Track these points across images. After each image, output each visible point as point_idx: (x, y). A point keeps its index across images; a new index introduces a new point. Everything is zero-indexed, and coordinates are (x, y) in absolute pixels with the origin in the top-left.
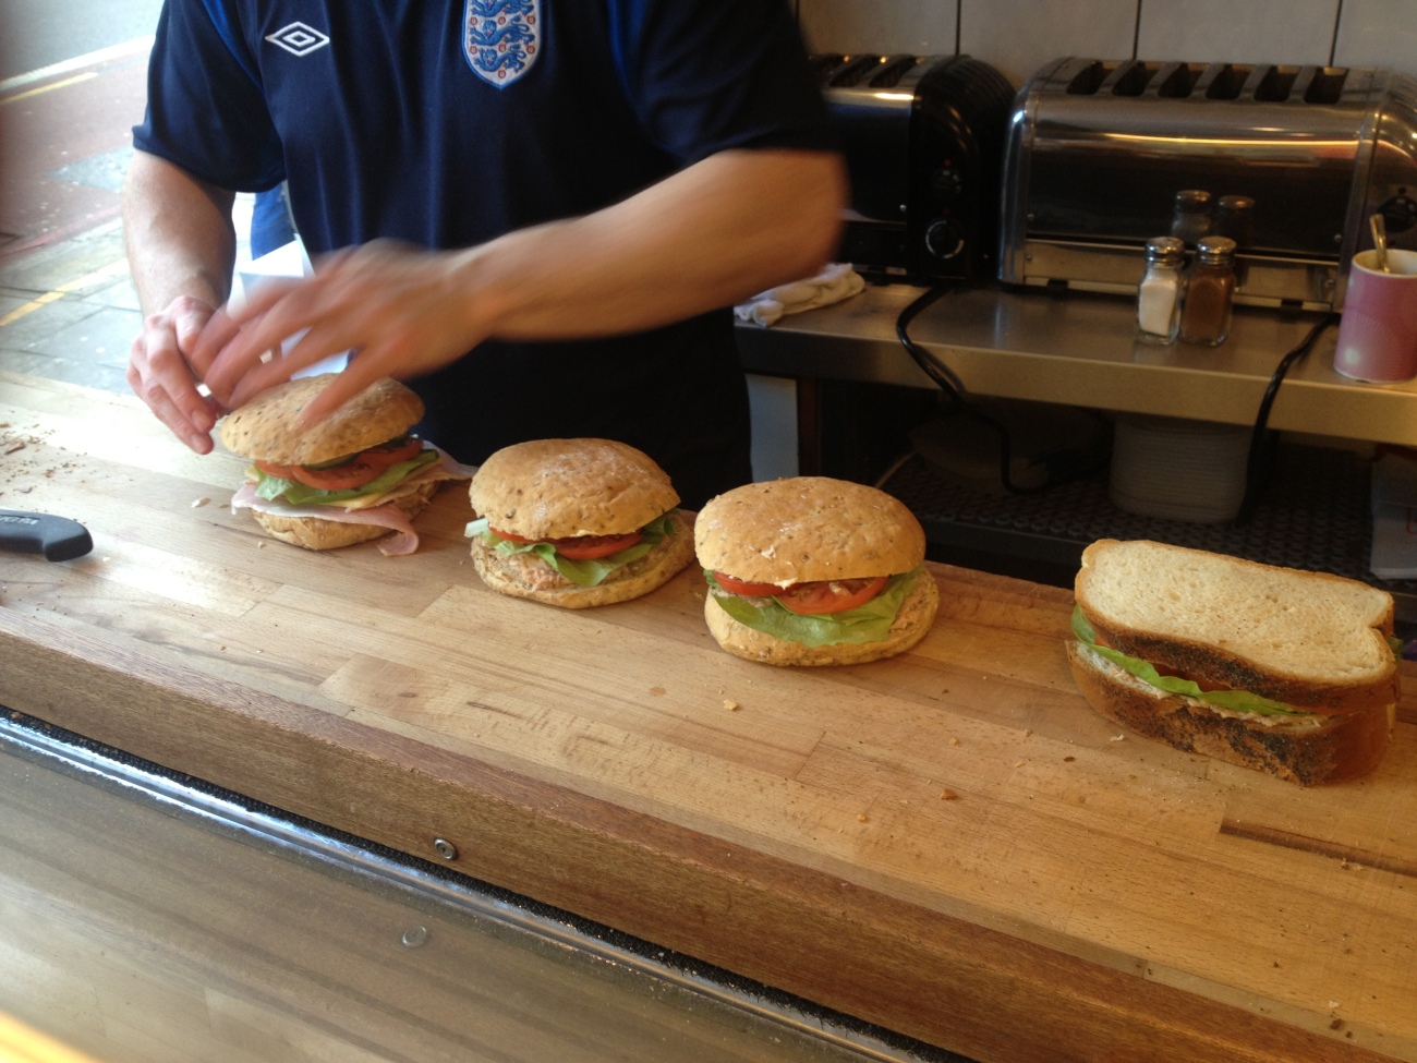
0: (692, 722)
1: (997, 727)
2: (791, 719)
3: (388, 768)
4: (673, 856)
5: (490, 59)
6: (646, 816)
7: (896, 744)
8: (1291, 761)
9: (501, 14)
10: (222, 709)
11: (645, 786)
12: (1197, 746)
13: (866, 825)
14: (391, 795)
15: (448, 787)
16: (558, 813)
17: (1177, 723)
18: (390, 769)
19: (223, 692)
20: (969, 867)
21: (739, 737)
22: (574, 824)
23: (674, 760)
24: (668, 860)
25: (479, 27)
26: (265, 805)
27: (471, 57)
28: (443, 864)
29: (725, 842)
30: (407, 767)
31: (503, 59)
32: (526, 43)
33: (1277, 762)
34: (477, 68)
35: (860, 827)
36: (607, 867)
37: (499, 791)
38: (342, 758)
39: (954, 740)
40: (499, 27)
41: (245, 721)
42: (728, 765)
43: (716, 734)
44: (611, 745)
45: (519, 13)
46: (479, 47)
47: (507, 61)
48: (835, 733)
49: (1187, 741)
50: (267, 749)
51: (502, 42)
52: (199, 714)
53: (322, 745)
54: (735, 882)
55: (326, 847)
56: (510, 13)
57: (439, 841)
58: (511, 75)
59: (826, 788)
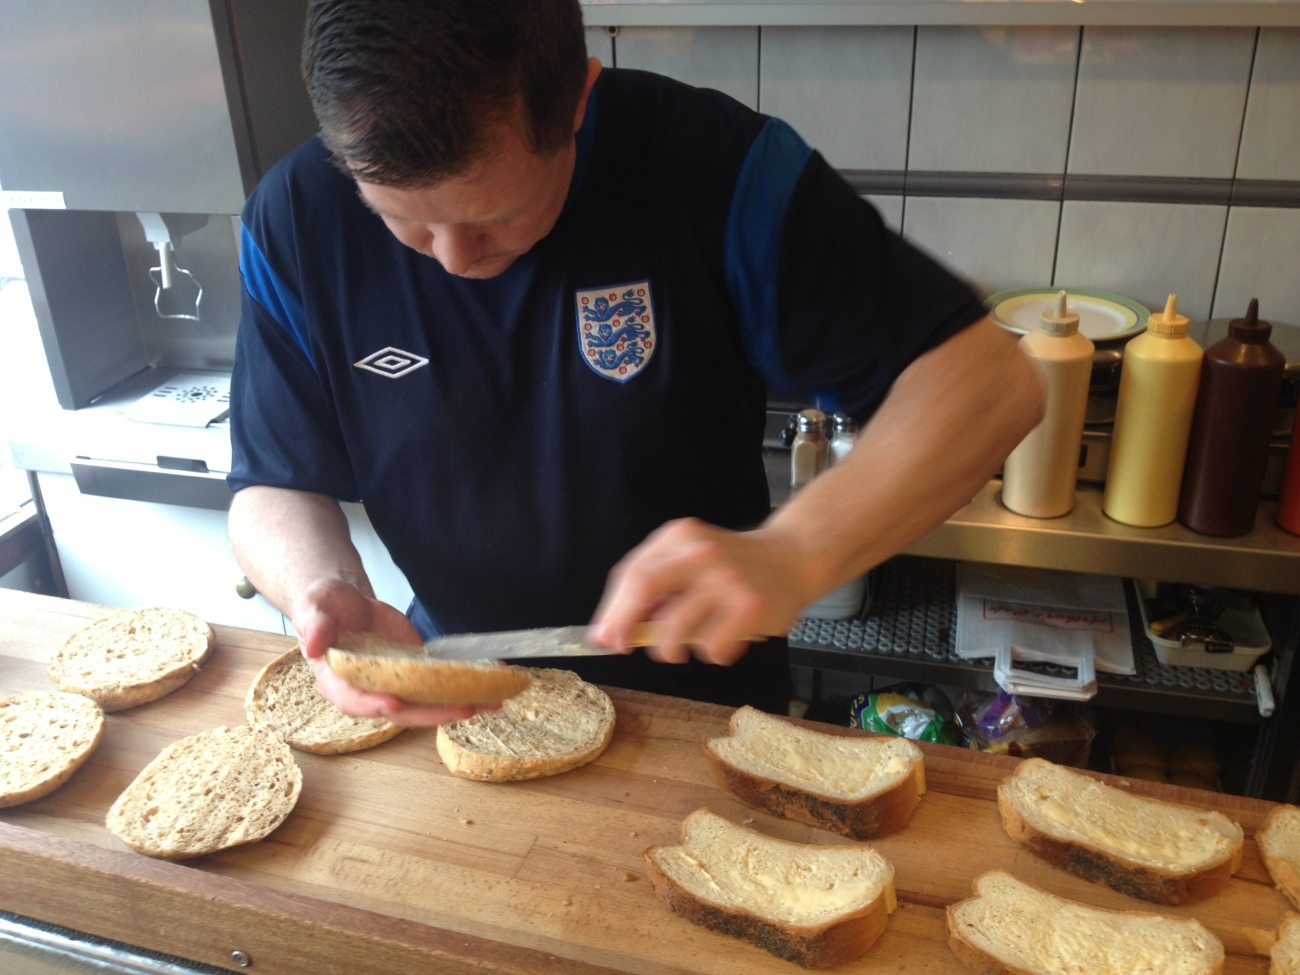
0: (434, 837)
1: (664, 820)
2: (512, 828)
3: (193, 899)
4: (424, 949)
5: (609, 358)
6: (402, 920)
7: (591, 841)
8: (848, 822)
9: (615, 317)
10: (50, 859)
11: (398, 894)
12: (787, 813)
13: (570, 908)
14: (195, 920)
15: (243, 910)
16: (332, 924)
17: (773, 797)
18: (195, 899)
19: (50, 845)
20: (645, 932)
21: (471, 847)
22: (347, 932)
23: (420, 870)
24: (420, 953)
25: (595, 331)
26: (85, 934)
27: (590, 359)
28: (239, 970)
29: (464, 935)
30: (209, 897)
31: (622, 357)
32: (643, 340)
33: (840, 824)
34: (598, 368)
35: (565, 910)
36: (372, 962)
37: (285, 911)
38: (153, 892)
39: (633, 834)
40: (614, 329)
41: (70, 869)
42: (464, 871)
43: (453, 846)
44: (371, 863)
45: (632, 315)
46: (597, 349)
47: (627, 358)
48: (546, 836)
49: (780, 809)
50: (89, 888)
51: (619, 342)
52: (29, 865)
53: (137, 884)
54: (471, 965)
55: (140, 964)
56: (623, 315)
57: (236, 953)
58: (632, 370)
59: (539, 882)
